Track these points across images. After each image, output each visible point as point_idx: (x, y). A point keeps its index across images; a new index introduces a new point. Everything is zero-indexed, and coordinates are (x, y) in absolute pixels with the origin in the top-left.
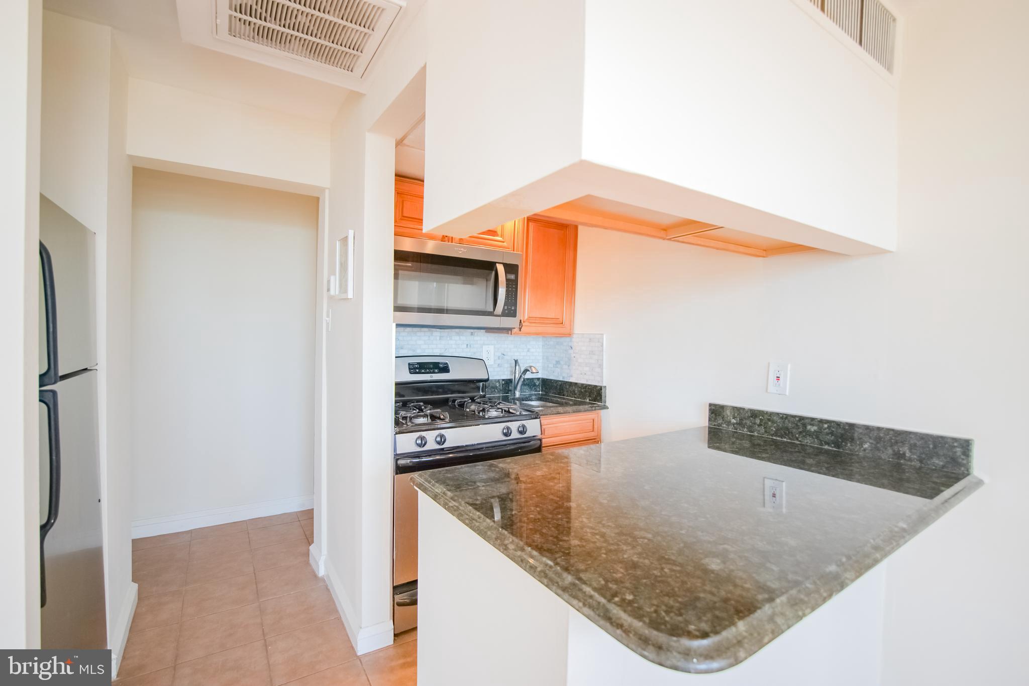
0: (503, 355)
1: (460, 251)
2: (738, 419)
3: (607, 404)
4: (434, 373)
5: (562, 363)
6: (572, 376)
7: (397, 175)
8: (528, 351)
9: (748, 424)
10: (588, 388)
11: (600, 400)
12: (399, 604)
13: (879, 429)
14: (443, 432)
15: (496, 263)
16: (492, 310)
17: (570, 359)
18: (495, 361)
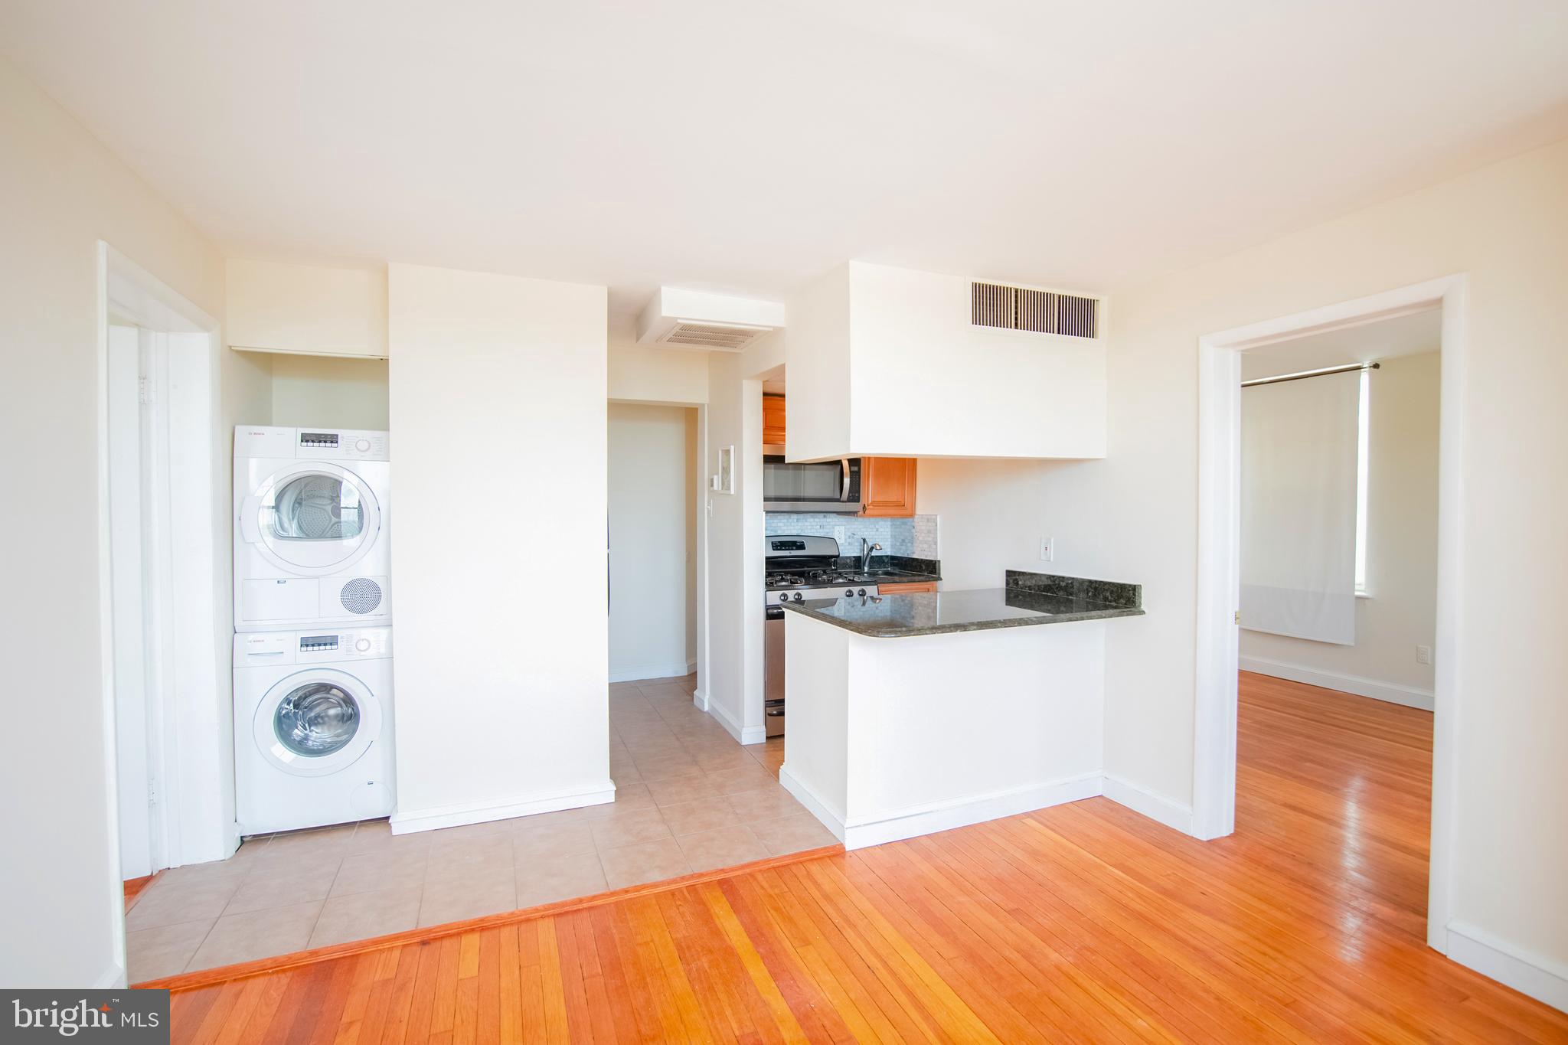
0: (853, 534)
3: (942, 576)
4: (792, 549)
5: (907, 541)
6: (914, 553)
7: (765, 394)
8: (877, 530)
10: (926, 563)
11: (935, 573)
12: (770, 715)
13: (1096, 581)
14: (799, 591)
15: (841, 460)
16: (839, 497)
17: (913, 537)
18: (846, 540)
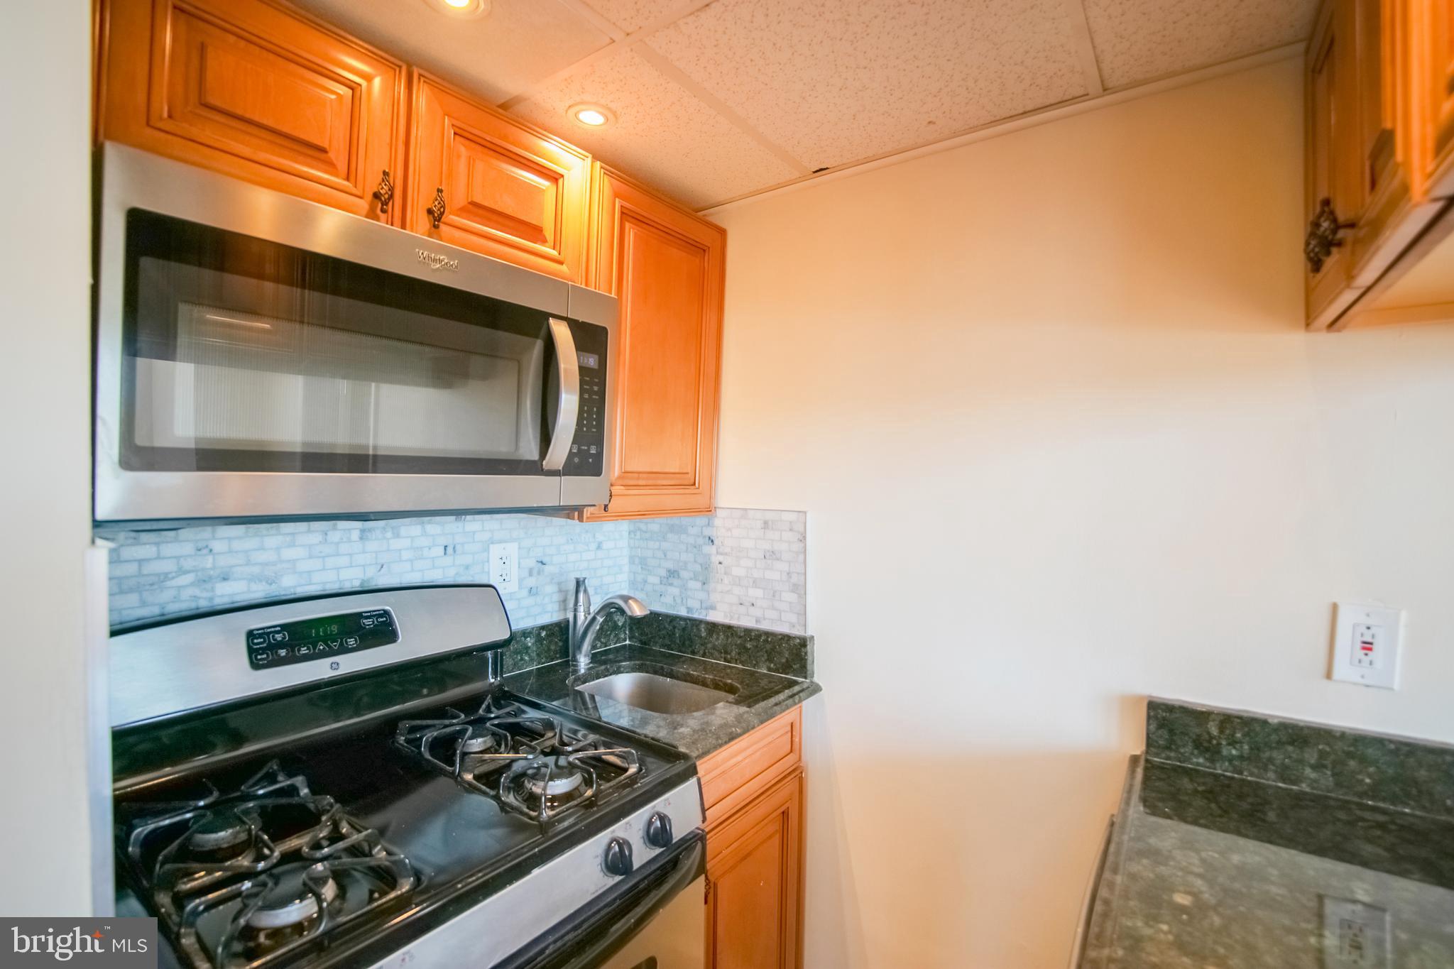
0: (542, 562)
1: (435, 260)
2: (1246, 747)
3: (819, 679)
4: (344, 650)
5: (684, 574)
6: (713, 608)
8: (599, 547)
9: (1278, 762)
10: (766, 641)
15: (546, 316)
16: (535, 456)
17: (706, 567)
18: (521, 580)
